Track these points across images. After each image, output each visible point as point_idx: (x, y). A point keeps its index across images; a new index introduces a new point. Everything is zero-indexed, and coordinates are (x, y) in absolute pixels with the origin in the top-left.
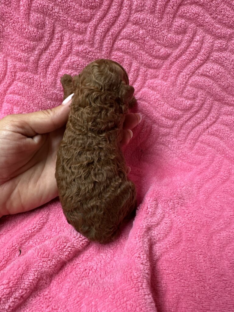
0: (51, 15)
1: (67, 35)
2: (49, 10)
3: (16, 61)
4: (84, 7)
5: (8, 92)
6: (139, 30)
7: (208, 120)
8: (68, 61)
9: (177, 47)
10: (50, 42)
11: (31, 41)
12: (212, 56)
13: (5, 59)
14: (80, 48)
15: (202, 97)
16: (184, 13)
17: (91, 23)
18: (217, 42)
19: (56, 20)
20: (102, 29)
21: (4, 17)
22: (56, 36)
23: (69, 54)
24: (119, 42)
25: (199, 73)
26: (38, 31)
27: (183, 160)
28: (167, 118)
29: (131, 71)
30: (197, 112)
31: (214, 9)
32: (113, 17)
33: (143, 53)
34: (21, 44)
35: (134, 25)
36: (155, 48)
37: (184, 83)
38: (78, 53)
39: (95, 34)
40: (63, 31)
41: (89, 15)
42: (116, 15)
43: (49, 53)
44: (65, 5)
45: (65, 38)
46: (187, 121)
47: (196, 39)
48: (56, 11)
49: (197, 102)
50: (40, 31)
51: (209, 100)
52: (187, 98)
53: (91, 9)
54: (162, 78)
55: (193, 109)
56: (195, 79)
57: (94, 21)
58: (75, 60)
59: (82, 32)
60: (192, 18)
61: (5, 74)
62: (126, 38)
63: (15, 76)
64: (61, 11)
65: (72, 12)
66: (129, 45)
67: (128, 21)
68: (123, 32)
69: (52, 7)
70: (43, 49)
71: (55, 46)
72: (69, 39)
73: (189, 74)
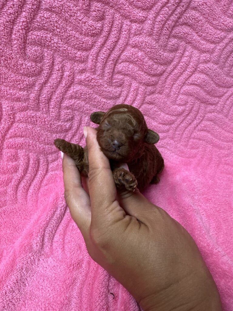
0: (49, 46)
1: (68, 65)
2: (47, 41)
3: (14, 101)
4: (85, 35)
6: (138, 52)
7: (197, 119)
8: (71, 91)
9: (171, 64)
10: (50, 75)
11: (29, 77)
12: (199, 68)
14: (83, 77)
15: (192, 102)
16: (177, 33)
17: (92, 51)
18: (203, 56)
19: (55, 50)
20: (104, 56)
22: (56, 67)
23: (71, 84)
24: (119, 66)
25: (188, 83)
26: (37, 65)
27: (181, 156)
28: (164, 124)
29: (131, 91)
30: (188, 115)
31: (200, 28)
32: (114, 43)
33: (142, 73)
34: (18, 83)
35: (133, 48)
36: (153, 67)
37: (177, 93)
38: (81, 81)
39: (97, 61)
40: (64, 62)
41: (90, 43)
42: (116, 40)
43: (50, 86)
44: (65, 34)
45: (66, 68)
46: (181, 123)
47: (185, 54)
48: (55, 42)
49: (188, 107)
50: (39, 65)
51: (197, 104)
52: (180, 105)
53: (92, 36)
54: (158, 93)
55: (185, 113)
56: (186, 88)
57: (95, 49)
58: (78, 89)
59: (84, 61)
60: (183, 37)
62: (125, 61)
63: (14, 117)
64: (60, 41)
65: (73, 41)
66: (129, 67)
67: (127, 44)
68: (122, 55)
69: (50, 38)
70: (44, 83)
71: (56, 78)
72: (70, 70)
73: (181, 85)
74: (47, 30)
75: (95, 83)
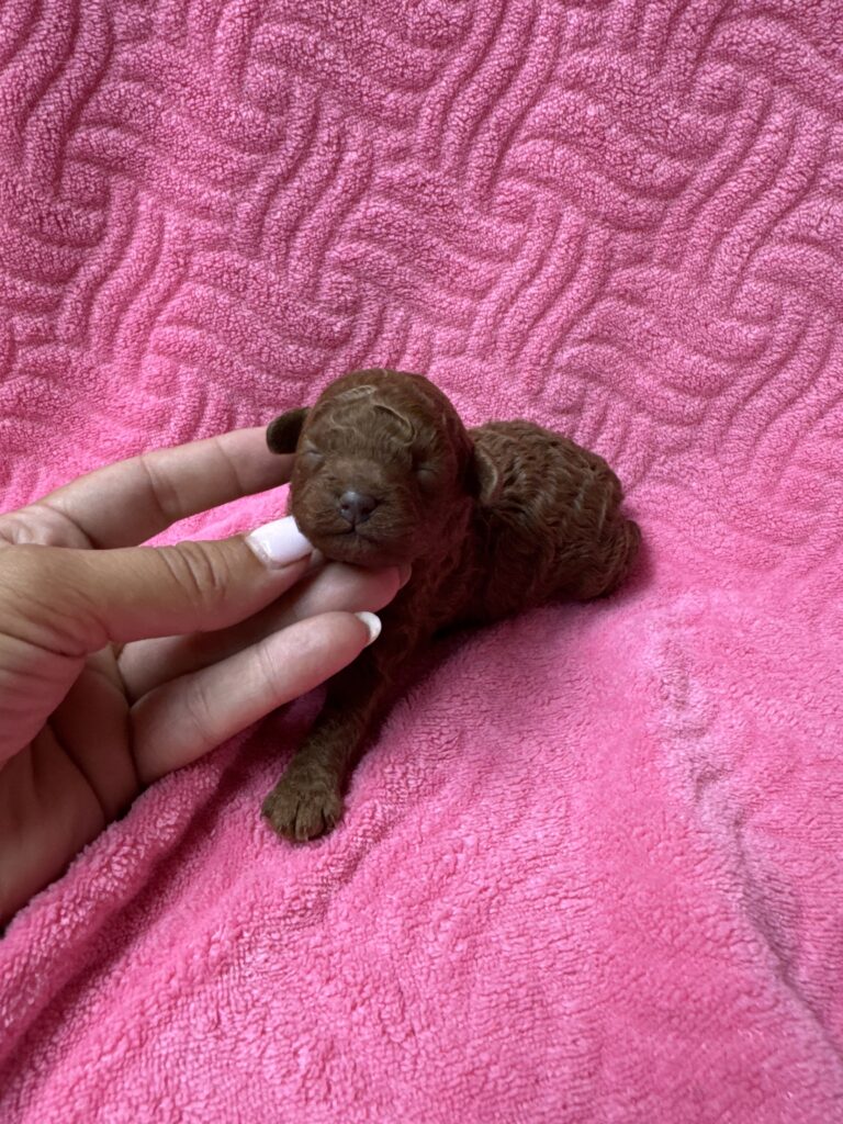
0: (309, 68)
1: (358, 132)
2: (304, 53)
3: (193, 216)
4: (413, 41)
5: (163, 317)
6: (586, 105)
7: (820, 387)
8: (359, 215)
9: (711, 155)
10: (303, 154)
11: (244, 151)
12: (826, 176)
13: (157, 213)
14: (398, 172)
15: (798, 313)
16: (732, 44)
17: (432, 92)
19: (325, 84)
20: (467, 110)
21: (163, 78)
22: (323, 135)
23: (362, 191)
24: (519, 149)
25: (783, 233)
26: (269, 120)
27: (743, 529)
28: (682, 389)
29: (558, 242)
30: (781, 364)
31: (827, 26)
32: (504, 70)
33: (598, 180)
34: (212, 163)
35: (570, 92)
36: (638, 162)
37: (736, 268)
38: (390, 187)
39: (445, 127)
40: (347, 120)
41: (427, 66)
42: (512, 63)
43: (299, 190)
44: (356, 36)
45: (350, 141)
46: (750, 395)
47: (771, 123)
48: (328, 57)
49: (783, 330)
50: (275, 120)
51: (819, 322)
52: (745, 318)
53: (434, 47)
54: (663, 262)
55: (768, 353)
56: (772, 255)
57: (442, 87)
58: (381, 210)
59: (404, 122)
60: (757, 57)
61: (154, 261)
62: (542, 134)
63: (186, 264)
64: (342, 56)
65: (377, 57)
66: (552, 156)
67: (549, 78)
68: (532, 115)
69: (316, 45)
70: (281, 175)
71: (319, 168)
72: (362, 145)
73: (752, 240)
74: (308, 22)
75: (434, 197)
